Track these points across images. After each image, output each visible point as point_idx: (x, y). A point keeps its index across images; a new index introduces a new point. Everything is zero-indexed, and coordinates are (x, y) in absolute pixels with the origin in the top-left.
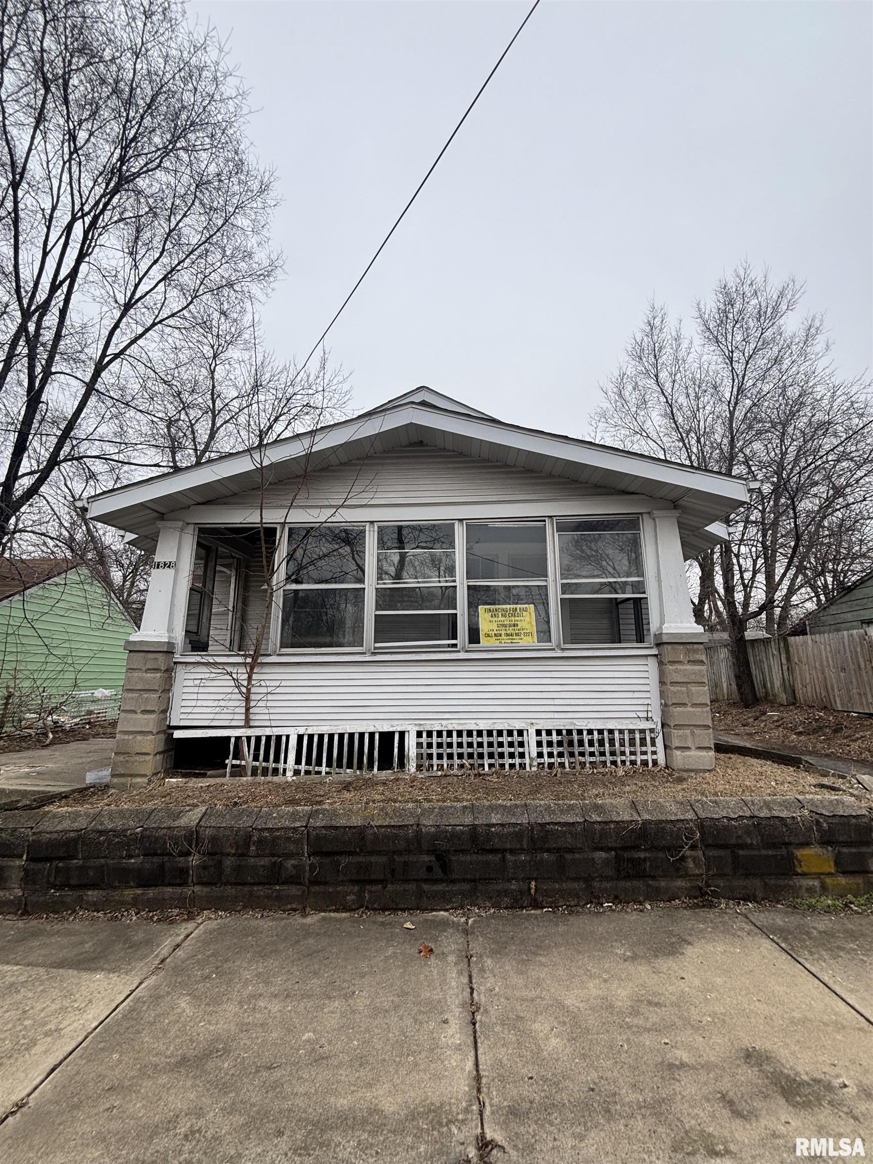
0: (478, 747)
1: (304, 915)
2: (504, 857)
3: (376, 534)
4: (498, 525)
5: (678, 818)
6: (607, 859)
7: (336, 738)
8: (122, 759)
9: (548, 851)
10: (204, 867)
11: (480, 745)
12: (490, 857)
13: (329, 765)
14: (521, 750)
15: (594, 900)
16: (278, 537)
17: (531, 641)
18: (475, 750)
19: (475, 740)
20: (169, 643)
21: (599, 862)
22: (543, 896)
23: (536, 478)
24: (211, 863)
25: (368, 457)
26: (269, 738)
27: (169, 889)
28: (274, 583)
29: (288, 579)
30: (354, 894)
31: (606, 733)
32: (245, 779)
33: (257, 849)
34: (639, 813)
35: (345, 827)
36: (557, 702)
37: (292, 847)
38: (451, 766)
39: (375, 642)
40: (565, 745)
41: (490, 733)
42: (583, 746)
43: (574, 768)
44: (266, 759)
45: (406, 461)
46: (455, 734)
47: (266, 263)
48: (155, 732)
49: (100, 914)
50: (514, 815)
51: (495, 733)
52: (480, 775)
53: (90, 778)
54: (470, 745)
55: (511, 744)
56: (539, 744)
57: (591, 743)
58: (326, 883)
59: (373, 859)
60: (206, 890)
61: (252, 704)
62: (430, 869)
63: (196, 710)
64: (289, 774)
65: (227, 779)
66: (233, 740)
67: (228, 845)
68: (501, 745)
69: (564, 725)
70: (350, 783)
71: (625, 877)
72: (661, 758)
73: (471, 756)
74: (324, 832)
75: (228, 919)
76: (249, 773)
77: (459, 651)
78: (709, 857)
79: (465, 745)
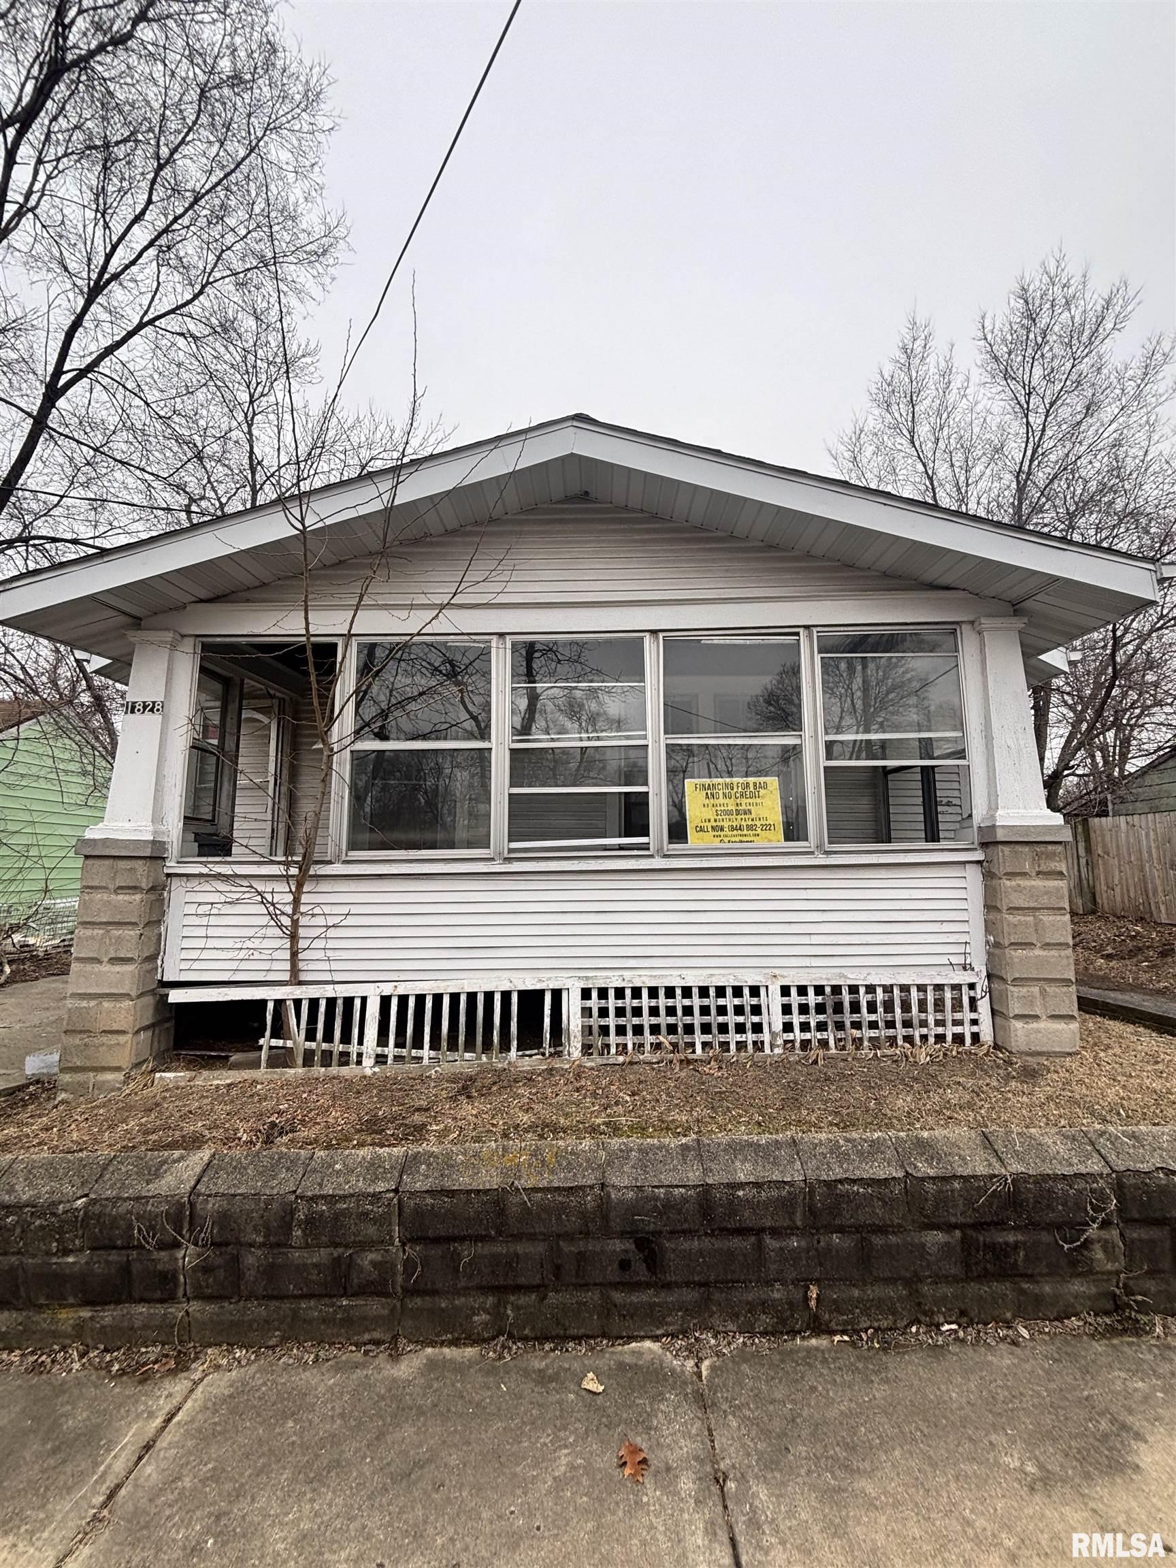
0: (685, 1014)
1: (395, 1357)
2: (760, 1242)
3: (509, 652)
4: (717, 641)
5: (1075, 1169)
6: (947, 1244)
7: (446, 1001)
8: (77, 1042)
9: (841, 1230)
10: (206, 1268)
11: (688, 1011)
12: (736, 1243)
13: (435, 1045)
14: (756, 1019)
15: (923, 1318)
16: (339, 658)
17: (776, 839)
18: (680, 1020)
19: (679, 1002)
20: (154, 842)
21: (934, 1250)
22: (831, 1312)
23: (782, 559)
24: (219, 1261)
25: (492, 521)
26: (331, 1002)
27: (142, 1309)
28: (335, 738)
29: (358, 734)
30: (487, 1312)
31: (896, 991)
32: (292, 1071)
33: (305, 1235)
34: (1000, 1159)
35: (469, 1192)
36: (815, 940)
37: (371, 1231)
38: (639, 1047)
39: (510, 841)
40: (830, 1010)
41: (704, 992)
42: (859, 1012)
43: (844, 1048)
44: (328, 1037)
45: (558, 527)
46: (645, 993)
47: (319, 230)
48: (134, 994)
49: (15, 1357)
50: (776, 1163)
51: (712, 992)
52: (689, 1062)
53: (33, 1065)
54: (671, 1011)
55: (739, 1010)
56: (786, 1009)
57: (872, 1008)
58: (434, 1293)
59: (520, 1248)
60: (211, 1308)
61: (302, 944)
62: (625, 1265)
63: (206, 955)
64: (368, 1062)
65: (262, 1073)
66: (270, 1006)
67: (249, 1228)
68: (722, 1010)
69: (827, 978)
70: (472, 1079)
71: (979, 1276)
72: (986, 1030)
73: (672, 1029)
74: (430, 1201)
75: (254, 1368)
76: (300, 1061)
77: (651, 856)
78: (1133, 1241)
79: (662, 1012)
